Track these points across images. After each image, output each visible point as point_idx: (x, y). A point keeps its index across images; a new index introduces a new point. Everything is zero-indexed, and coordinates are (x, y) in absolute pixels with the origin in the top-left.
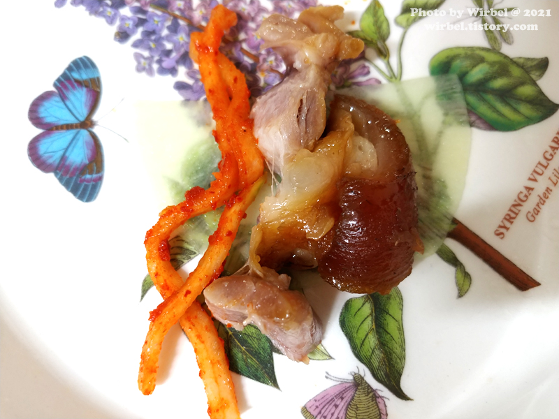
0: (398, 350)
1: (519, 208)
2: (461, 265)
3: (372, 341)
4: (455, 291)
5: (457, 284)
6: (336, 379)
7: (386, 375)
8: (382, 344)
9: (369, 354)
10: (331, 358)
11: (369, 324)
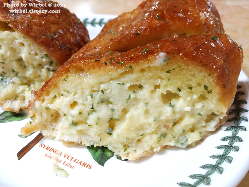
1: (52, 151)
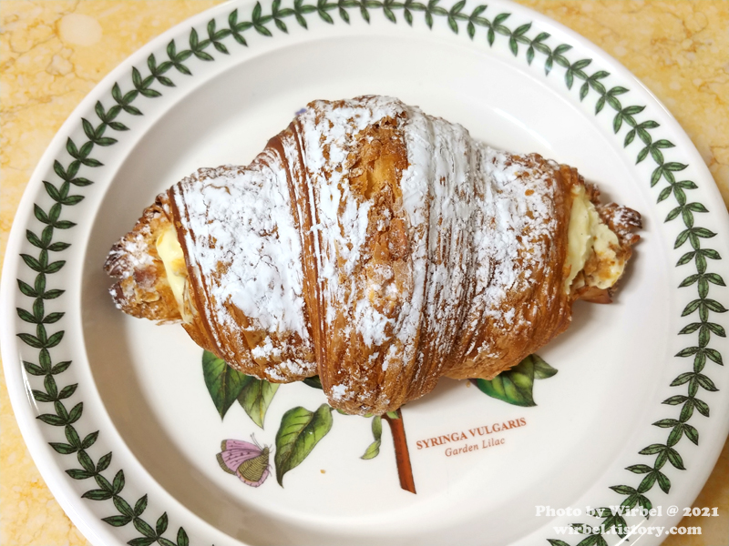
0: (301, 455)
1: (446, 441)
2: (380, 442)
3: (292, 438)
4: (362, 454)
5: (367, 450)
6: (255, 440)
7: (282, 462)
8: (295, 445)
9: (284, 443)
10: (263, 428)
11: (299, 428)
